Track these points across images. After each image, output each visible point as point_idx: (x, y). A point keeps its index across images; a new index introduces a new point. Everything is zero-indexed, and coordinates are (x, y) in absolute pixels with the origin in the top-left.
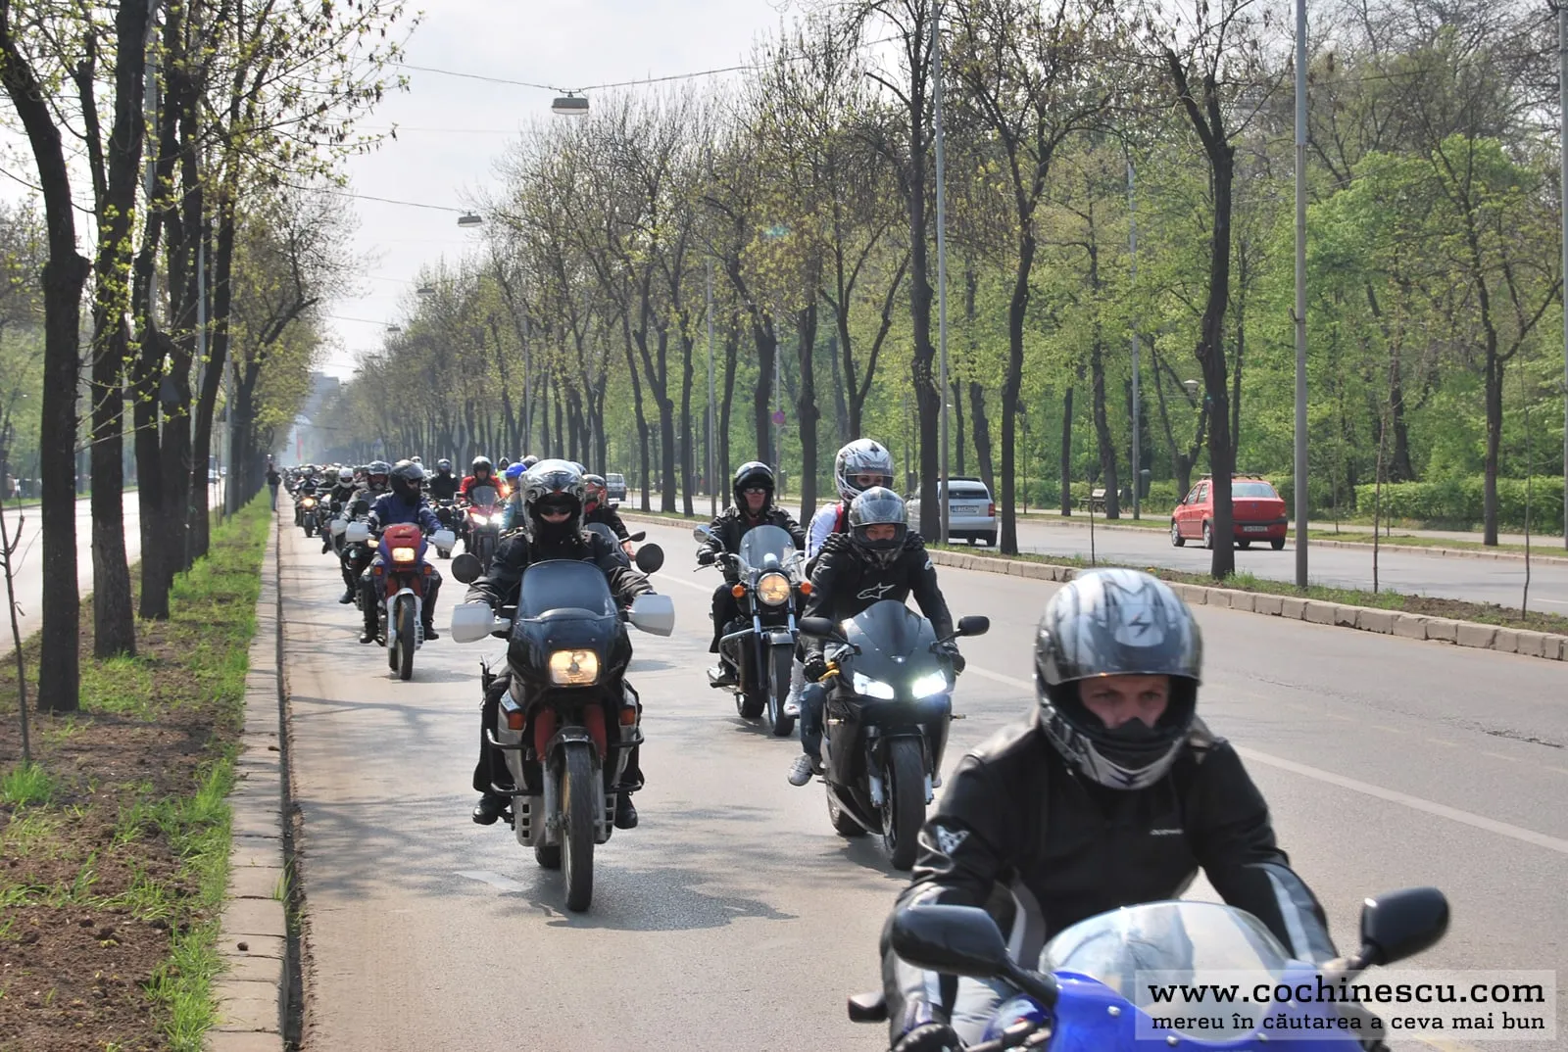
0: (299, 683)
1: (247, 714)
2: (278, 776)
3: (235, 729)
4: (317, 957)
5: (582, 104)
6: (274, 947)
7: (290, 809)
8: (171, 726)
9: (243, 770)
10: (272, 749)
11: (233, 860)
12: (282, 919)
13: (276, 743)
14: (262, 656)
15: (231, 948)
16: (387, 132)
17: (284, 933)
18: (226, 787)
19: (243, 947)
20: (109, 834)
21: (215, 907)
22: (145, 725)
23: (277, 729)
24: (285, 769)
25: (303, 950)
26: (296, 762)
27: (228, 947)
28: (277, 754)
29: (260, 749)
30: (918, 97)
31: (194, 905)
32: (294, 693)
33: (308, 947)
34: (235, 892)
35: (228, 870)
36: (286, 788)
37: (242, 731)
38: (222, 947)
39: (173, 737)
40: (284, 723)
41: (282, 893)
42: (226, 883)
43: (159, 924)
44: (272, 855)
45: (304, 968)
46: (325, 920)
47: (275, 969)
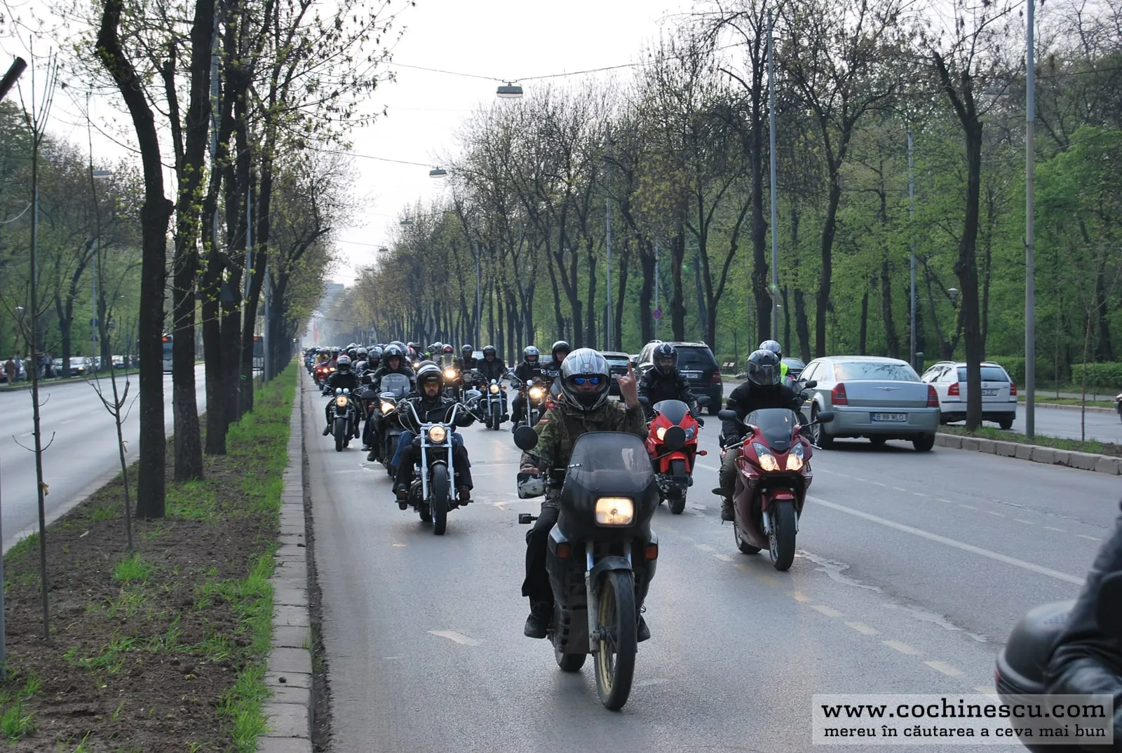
1: (283, 522)
2: (305, 565)
4: (333, 689)
6: (303, 681)
7: (314, 590)
8: (230, 530)
9: (278, 560)
10: (300, 545)
11: (276, 621)
15: (275, 681)
16: (380, 111)
17: (311, 672)
18: (270, 571)
19: (282, 681)
20: (189, 603)
21: (262, 653)
22: (212, 528)
24: (310, 560)
25: (323, 683)
26: (317, 556)
27: (273, 681)
28: (303, 550)
31: (247, 651)
32: (315, 506)
33: (327, 682)
34: (277, 643)
35: (271, 628)
36: (311, 573)
38: (268, 680)
40: (308, 527)
41: (309, 644)
42: (270, 638)
43: (225, 664)
44: (302, 618)
45: (324, 696)
46: (338, 664)
47: (305, 695)
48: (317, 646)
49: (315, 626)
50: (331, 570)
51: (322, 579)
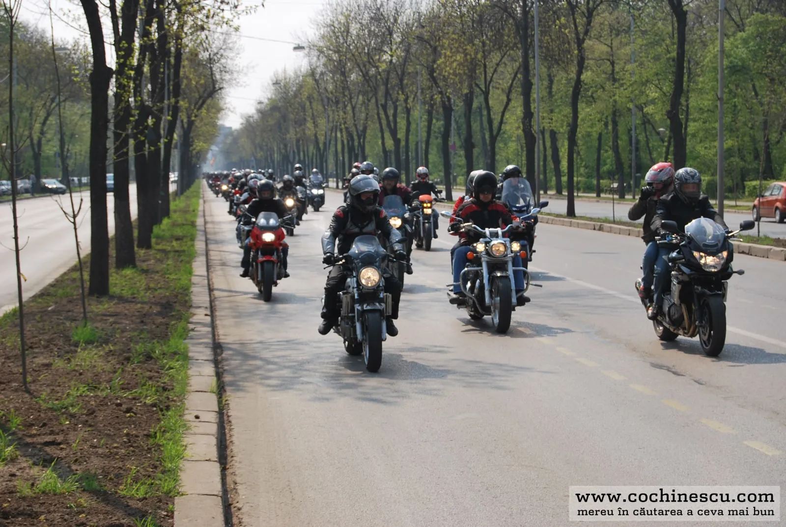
0: (218, 281)
1: (193, 297)
2: (209, 329)
3: (188, 305)
4: (233, 422)
6: (213, 417)
7: (217, 347)
8: (156, 304)
9: (191, 326)
10: (206, 315)
11: (190, 372)
12: (216, 403)
13: (209, 313)
14: (199, 267)
15: (192, 418)
16: (260, 4)
17: (217, 409)
18: (185, 334)
19: (197, 417)
20: (128, 359)
21: (182, 396)
22: (143, 303)
23: (208, 305)
24: (213, 325)
25: (225, 418)
26: (218, 322)
27: (189, 417)
28: (208, 319)
29: (200, 316)
31: (172, 395)
32: (216, 286)
33: (228, 416)
34: (192, 388)
35: (187, 377)
36: (214, 335)
37: (191, 306)
38: (187, 417)
39: (156, 309)
40: (212, 302)
41: (215, 389)
42: (187, 384)
43: (154, 405)
44: (209, 370)
45: (227, 427)
46: (236, 403)
47: (213, 428)
48: (221, 390)
49: (219, 375)
50: (229, 333)
51: (222, 339)
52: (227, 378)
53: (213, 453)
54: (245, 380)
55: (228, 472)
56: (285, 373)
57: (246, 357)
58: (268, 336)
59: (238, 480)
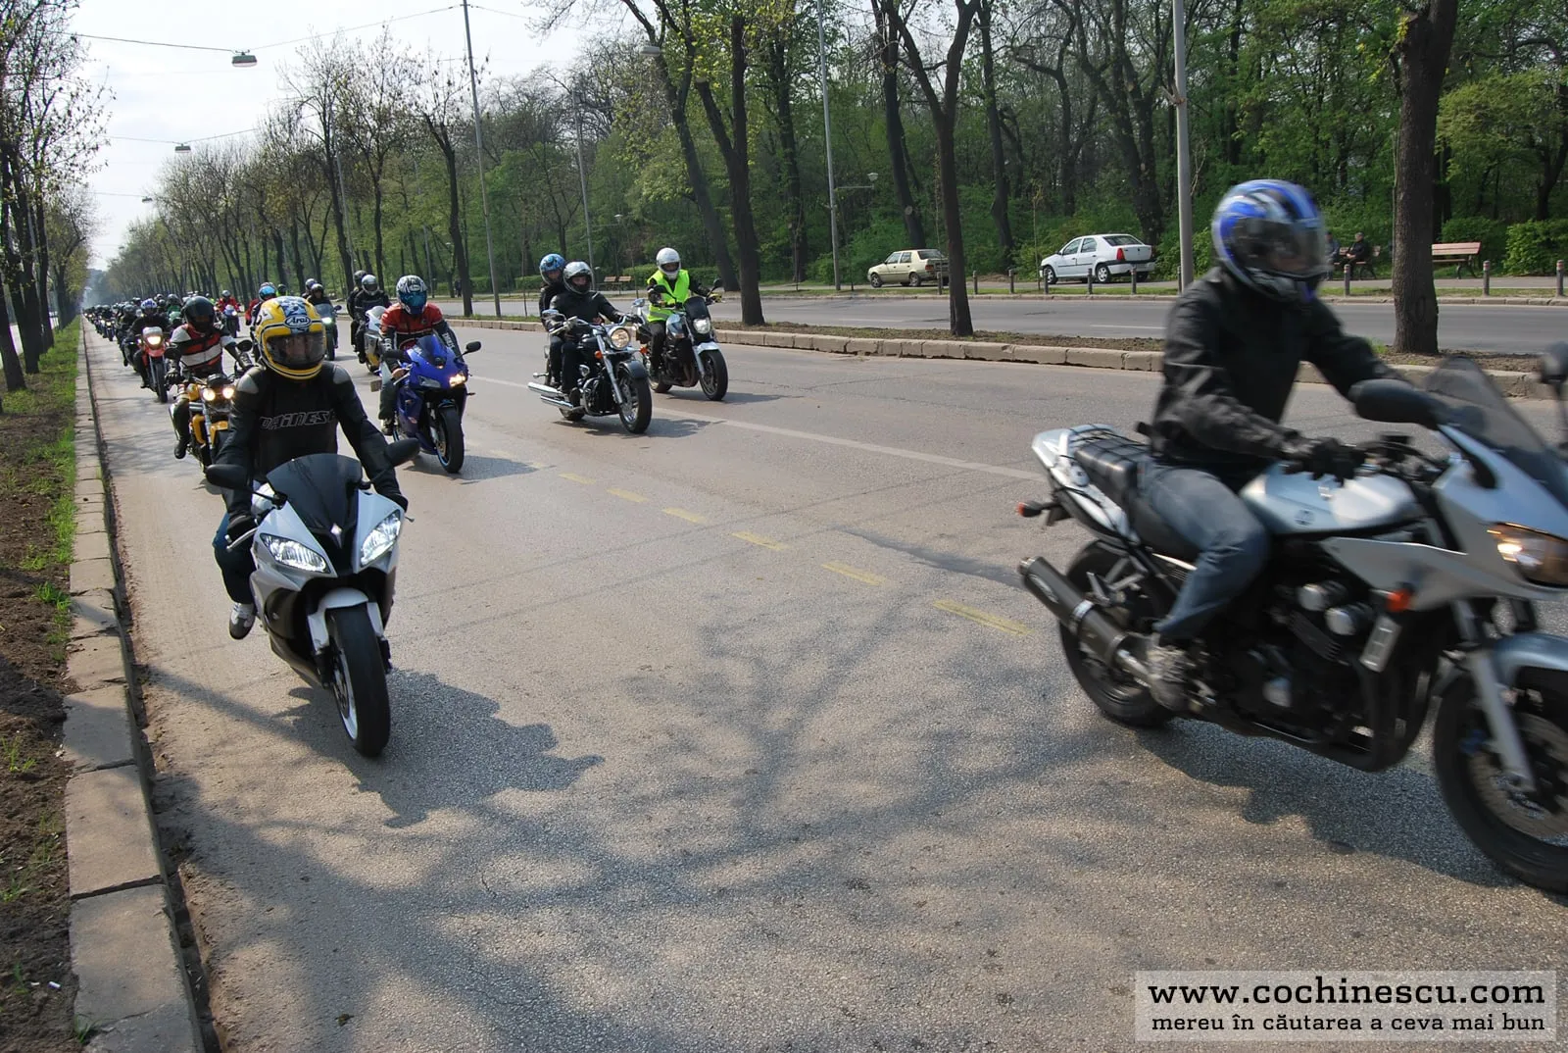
0: (100, 393)
1: (77, 408)
3: (73, 413)
4: (119, 500)
5: (188, 148)
6: (98, 499)
7: (102, 446)
10: (90, 420)
11: (77, 466)
14: (82, 384)
15: (81, 501)
17: (104, 492)
19: (86, 500)
21: (72, 485)
25: (113, 498)
28: (92, 422)
29: (85, 420)
30: (327, 138)
31: (63, 486)
32: (98, 397)
33: (115, 496)
34: (80, 478)
35: (76, 470)
36: (98, 436)
37: (76, 414)
39: (45, 420)
40: (95, 409)
41: (101, 477)
42: (76, 475)
43: (47, 495)
44: (95, 461)
45: (115, 505)
46: (122, 487)
47: (101, 506)
48: (107, 476)
49: (104, 466)
50: (111, 432)
51: (106, 438)
52: (110, 467)
53: (102, 526)
54: (124, 467)
55: (118, 540)
56: (158, 457)
57: (125, 449)
58: (144, 430)
59: (127, 544)
